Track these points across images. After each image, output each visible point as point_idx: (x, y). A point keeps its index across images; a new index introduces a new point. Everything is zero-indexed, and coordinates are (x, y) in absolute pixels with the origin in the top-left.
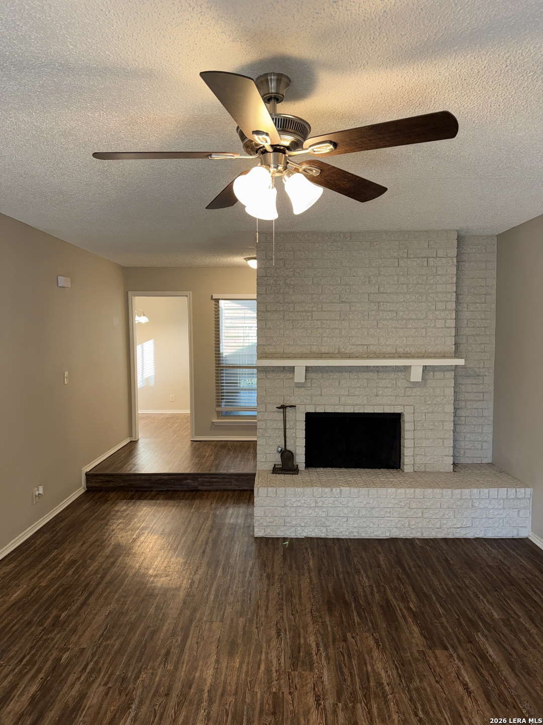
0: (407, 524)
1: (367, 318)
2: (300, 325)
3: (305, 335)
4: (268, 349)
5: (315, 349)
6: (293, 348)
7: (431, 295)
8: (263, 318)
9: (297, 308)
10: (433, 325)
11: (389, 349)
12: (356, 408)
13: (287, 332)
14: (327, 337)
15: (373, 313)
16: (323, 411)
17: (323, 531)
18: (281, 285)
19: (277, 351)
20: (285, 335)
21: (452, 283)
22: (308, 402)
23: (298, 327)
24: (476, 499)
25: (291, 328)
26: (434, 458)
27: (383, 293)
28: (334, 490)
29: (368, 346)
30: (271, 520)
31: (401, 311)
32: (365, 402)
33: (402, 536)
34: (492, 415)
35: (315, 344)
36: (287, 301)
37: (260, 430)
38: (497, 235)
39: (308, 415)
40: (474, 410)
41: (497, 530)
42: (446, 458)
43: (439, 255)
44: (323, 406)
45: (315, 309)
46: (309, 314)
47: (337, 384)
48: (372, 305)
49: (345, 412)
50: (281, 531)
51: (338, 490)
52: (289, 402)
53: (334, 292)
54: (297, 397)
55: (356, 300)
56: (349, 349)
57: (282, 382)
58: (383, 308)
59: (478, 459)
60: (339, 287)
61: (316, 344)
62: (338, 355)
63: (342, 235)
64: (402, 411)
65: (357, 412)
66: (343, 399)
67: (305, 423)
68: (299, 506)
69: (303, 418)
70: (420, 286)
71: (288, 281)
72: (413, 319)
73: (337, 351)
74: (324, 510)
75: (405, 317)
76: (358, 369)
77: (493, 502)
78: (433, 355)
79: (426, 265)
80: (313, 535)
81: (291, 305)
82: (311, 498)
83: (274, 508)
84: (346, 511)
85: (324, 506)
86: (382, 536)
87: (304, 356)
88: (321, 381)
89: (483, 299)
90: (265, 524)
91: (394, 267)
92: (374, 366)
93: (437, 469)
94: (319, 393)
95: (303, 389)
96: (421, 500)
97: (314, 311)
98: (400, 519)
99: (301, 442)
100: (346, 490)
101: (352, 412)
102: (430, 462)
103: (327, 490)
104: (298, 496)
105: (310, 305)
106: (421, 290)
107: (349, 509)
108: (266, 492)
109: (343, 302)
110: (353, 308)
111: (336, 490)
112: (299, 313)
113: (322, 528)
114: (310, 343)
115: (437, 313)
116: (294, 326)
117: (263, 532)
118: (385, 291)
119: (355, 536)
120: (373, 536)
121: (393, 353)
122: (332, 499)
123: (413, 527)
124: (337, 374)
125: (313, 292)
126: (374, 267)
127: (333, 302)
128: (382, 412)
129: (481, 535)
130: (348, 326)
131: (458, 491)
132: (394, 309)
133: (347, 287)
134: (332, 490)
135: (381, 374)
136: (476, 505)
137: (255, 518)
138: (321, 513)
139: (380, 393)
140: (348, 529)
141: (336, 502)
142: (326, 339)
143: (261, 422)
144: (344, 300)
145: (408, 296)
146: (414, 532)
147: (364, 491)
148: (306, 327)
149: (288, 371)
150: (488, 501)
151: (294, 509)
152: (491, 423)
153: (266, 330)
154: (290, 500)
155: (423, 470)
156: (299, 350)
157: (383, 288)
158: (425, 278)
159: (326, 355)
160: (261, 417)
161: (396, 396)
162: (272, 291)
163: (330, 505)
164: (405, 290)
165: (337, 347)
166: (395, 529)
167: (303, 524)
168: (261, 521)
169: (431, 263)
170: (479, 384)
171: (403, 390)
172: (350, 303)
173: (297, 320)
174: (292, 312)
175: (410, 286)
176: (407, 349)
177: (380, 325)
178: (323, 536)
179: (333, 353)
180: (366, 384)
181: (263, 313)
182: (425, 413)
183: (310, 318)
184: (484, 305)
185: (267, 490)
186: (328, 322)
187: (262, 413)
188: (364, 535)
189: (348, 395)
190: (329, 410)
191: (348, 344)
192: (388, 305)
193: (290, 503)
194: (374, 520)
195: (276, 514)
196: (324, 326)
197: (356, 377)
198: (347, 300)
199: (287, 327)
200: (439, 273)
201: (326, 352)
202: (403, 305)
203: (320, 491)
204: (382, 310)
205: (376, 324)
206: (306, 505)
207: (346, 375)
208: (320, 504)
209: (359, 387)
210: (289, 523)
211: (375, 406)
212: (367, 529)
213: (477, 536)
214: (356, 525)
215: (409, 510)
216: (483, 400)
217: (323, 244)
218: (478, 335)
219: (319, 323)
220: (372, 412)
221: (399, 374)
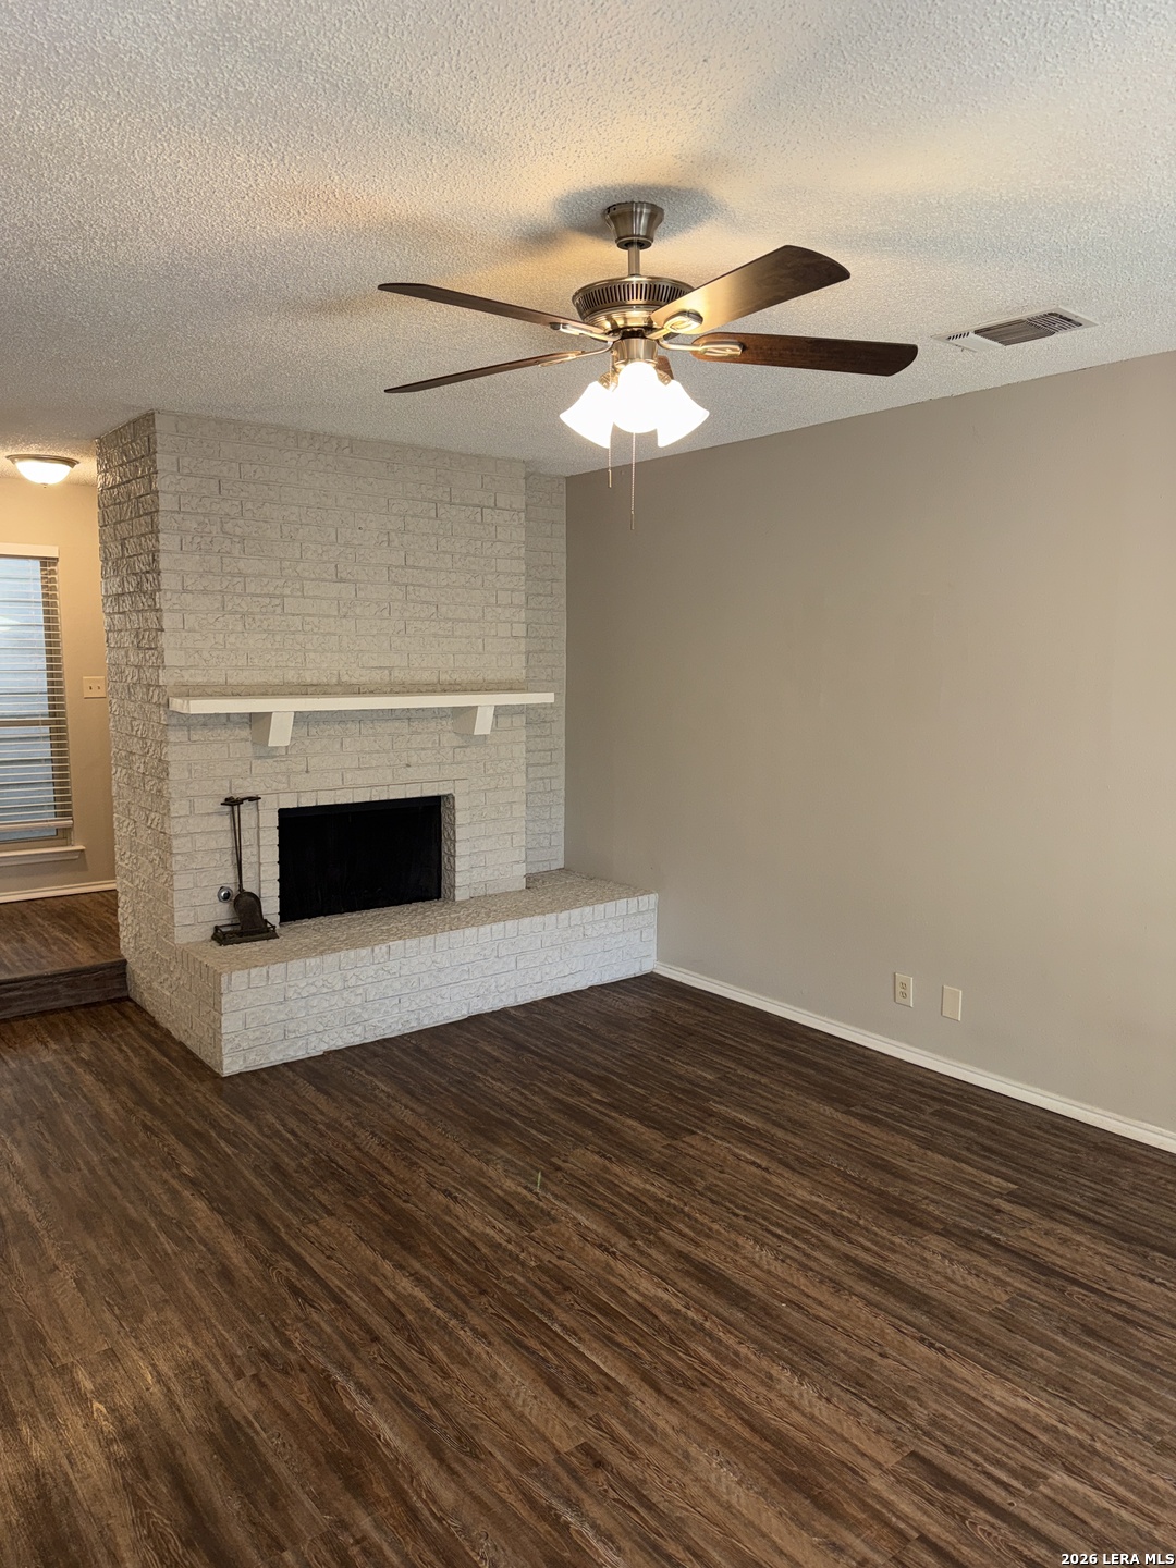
0: (493, 987)
1: (386, 613)
2: (258, 624)
3: (269, 646)
4: (191, 676)
5: (291, 676)
6: (246, 673)
7: (489, 577)
8: (177, 607)
9: (251, 588)
10: (493, 632)
11: (427, 677)
12: (374, 792)
13: (232, 639)
14: (315, 651)
15: (397, 605)
16: (313, 804)
17: (358, 1033)
18: (214, 533)
19: (213, 680)
20: (228, 646)
21: (519, 558)
22: (282, 787)
23: (254, 629)
24: (589, 923)
25: (239, 630)
26: (498, 870)
27: (414, 567)
28: (377, 949)
29: (391, 669)
30: (258, 1034)
31: (444, 604)
32: (389, 779)
33: (486, 1009)
34: (563, 787)
35: (290, 664)
36: (228, 569)
37: (179, 858)
38: (567, 478)
39: (284, 814)
40: (538, 782)
41: (616, 967)
42: (515, 867)
43: (499, 505)
44: (313, 794)
45: (287, 591)
46: (277, 602)
47: (338, 746)
48: (395, 588)
49: (356, 801)
50: (278, 1052)
51: (384, 948)
52: (240, 791)
53: (325, 558)
54: (258, 779)
55: (366, 579)
56: (359, 676)
57: (225, 749)
58: (413, 597)
59: (545, 864)
60: (333, 548)
61: (293, 665)
62: (339, 689)
63: (334, 443)
64: (451, 791)
65: (377, 799)
66: (348, 776)
67: (277, 831)
68: (314, 995)
69: (272, 821)
70: (473, 559)
71: (229, 526)
72: (463, 621)
73: (334, 680)
74: (360, 991)
75: (450, 615)
76: (375, 716)
77: (610, 923)
78: (494, 686)
79: (479, 520)
80: (340, 1044)
81: (239, 580)
82: (335, 974)
83: (263, 1008)
84: (397, 985)
85: (360, 983)
86: (457, 1017)
87: (270, 691)
88: (307, 742)
89: (549, 588)
90: (245, 1045)
91: (429, 518)
92: (403, 710)
93: (502, 889)
94: (304, 767)
95: (270, 761)
96: (514, 940)
97: (287, 596)
98: (483, 979)
99: (272, 872)
100: (397, 945)
101: (368, 800)
102: (492, 878)
103: (364, 952)
104: (311, 975)
105: (278, 582)
106: (473, 567)
107: (402, 980)
108: (247, 980)
109: (341, 580)
110: (361, 594)
111: (381, 950)
112: (255, 599)
113: (356, 1027)
114: (281, 664)
115: (499, 610)
116: (247, 627)
117: (241, 1063)
118: (416, 564)
119: (412, 1027)
120: (441, 1021)
121: (433, 684)
122: (374, 967)
123: (503, 989)
124: (337, 727)
125: (282, 556)
126: (395, 515)
127: (324, 580)
128: (418, 795)
129: (596, 981)
130: (353, 630)
131: (564, 915)
132: (432, 599)
133: (350, 550)
134: (373, 950)
135: (414, 724)
136: (588, 933)
137: (225, 1037)
138: (353, 999)
139: (414, 759)
140: (400, 1018)
141: (381, 972)
142: (312, 655)
143: (182, 840)
144: (344, 575)
145: (453, 577)
146: (504, 997)
147: (427, 941)
148: (270, 628)
149: (238, 723)
150: (604, 924)
151: (302, 1003)
152: (562, 801)
153: (184, 634)
154: (296, 985)
155: (482, 893)
156: (258, 677)
157: (412, 558)
158: (479, 543)
159: (314, 688)
160: (180, 828)
161: (439, 764)
162: (195, 546)
163: (370, 980)
164: (449, 565)
165: (335, 672)
166: (475, 1000)
167: (321, 1028)
168: (237, 1042)
169: (488, 519)
170: (545, 737)
171: (451, 753)
172: (355, 582)
173: (252, 613)
174: (240, 595)
175: (457, 557)
176: (455, 676)
177: (410, 631)
178: (357, 1041)
179: (328, 685)
180: (389, 744)
181: (176, 595)
182: (485, 791)
183: (279, 610)
184: (549, 599)
185: (249, 974)
186: (316, 620)
187: (181, 820)
188: (428, 1022)
189: (359, 768)
190: (326, 799)
191: (355, 665)
192: (423, 590)
193: (295, 991)
194: (444, 990)
195: (266, 1021)
196: (307, 628)
197: (371, 731)
198: (350, 577)
199: (230, 627)
200: (499, 537)
201: (315, 682)
202: (447, 592)
203: (352, 957)
204: (412, 601)
205: (403, 626)
206: (325, 990)
207: (353, 728)
208: (352, 982)
209: (378, 752)
210: (294, 1032)
211: (408, 786)
212: (432, 1010)
213: (590, 984)
214: (415, 1007)
215: (496, 960)
216: (550, 764)
217: (299, 455)
218: (542, 651)
219: (297, 620)
220: (403, 797)
221: (444, 723)
